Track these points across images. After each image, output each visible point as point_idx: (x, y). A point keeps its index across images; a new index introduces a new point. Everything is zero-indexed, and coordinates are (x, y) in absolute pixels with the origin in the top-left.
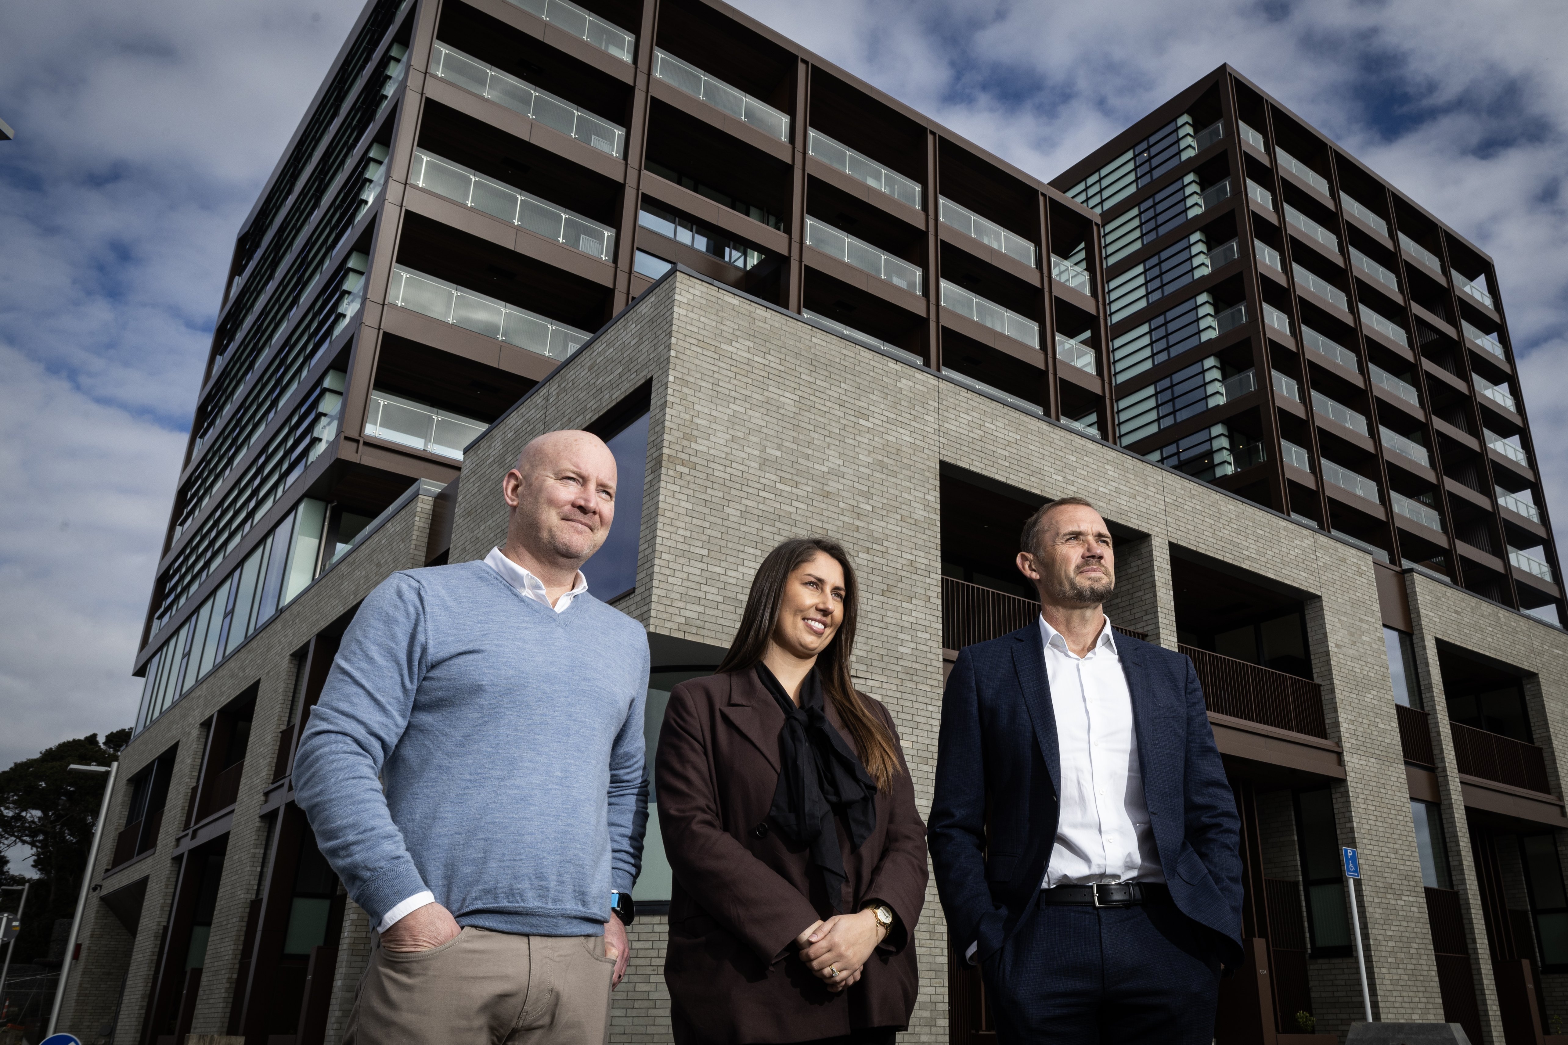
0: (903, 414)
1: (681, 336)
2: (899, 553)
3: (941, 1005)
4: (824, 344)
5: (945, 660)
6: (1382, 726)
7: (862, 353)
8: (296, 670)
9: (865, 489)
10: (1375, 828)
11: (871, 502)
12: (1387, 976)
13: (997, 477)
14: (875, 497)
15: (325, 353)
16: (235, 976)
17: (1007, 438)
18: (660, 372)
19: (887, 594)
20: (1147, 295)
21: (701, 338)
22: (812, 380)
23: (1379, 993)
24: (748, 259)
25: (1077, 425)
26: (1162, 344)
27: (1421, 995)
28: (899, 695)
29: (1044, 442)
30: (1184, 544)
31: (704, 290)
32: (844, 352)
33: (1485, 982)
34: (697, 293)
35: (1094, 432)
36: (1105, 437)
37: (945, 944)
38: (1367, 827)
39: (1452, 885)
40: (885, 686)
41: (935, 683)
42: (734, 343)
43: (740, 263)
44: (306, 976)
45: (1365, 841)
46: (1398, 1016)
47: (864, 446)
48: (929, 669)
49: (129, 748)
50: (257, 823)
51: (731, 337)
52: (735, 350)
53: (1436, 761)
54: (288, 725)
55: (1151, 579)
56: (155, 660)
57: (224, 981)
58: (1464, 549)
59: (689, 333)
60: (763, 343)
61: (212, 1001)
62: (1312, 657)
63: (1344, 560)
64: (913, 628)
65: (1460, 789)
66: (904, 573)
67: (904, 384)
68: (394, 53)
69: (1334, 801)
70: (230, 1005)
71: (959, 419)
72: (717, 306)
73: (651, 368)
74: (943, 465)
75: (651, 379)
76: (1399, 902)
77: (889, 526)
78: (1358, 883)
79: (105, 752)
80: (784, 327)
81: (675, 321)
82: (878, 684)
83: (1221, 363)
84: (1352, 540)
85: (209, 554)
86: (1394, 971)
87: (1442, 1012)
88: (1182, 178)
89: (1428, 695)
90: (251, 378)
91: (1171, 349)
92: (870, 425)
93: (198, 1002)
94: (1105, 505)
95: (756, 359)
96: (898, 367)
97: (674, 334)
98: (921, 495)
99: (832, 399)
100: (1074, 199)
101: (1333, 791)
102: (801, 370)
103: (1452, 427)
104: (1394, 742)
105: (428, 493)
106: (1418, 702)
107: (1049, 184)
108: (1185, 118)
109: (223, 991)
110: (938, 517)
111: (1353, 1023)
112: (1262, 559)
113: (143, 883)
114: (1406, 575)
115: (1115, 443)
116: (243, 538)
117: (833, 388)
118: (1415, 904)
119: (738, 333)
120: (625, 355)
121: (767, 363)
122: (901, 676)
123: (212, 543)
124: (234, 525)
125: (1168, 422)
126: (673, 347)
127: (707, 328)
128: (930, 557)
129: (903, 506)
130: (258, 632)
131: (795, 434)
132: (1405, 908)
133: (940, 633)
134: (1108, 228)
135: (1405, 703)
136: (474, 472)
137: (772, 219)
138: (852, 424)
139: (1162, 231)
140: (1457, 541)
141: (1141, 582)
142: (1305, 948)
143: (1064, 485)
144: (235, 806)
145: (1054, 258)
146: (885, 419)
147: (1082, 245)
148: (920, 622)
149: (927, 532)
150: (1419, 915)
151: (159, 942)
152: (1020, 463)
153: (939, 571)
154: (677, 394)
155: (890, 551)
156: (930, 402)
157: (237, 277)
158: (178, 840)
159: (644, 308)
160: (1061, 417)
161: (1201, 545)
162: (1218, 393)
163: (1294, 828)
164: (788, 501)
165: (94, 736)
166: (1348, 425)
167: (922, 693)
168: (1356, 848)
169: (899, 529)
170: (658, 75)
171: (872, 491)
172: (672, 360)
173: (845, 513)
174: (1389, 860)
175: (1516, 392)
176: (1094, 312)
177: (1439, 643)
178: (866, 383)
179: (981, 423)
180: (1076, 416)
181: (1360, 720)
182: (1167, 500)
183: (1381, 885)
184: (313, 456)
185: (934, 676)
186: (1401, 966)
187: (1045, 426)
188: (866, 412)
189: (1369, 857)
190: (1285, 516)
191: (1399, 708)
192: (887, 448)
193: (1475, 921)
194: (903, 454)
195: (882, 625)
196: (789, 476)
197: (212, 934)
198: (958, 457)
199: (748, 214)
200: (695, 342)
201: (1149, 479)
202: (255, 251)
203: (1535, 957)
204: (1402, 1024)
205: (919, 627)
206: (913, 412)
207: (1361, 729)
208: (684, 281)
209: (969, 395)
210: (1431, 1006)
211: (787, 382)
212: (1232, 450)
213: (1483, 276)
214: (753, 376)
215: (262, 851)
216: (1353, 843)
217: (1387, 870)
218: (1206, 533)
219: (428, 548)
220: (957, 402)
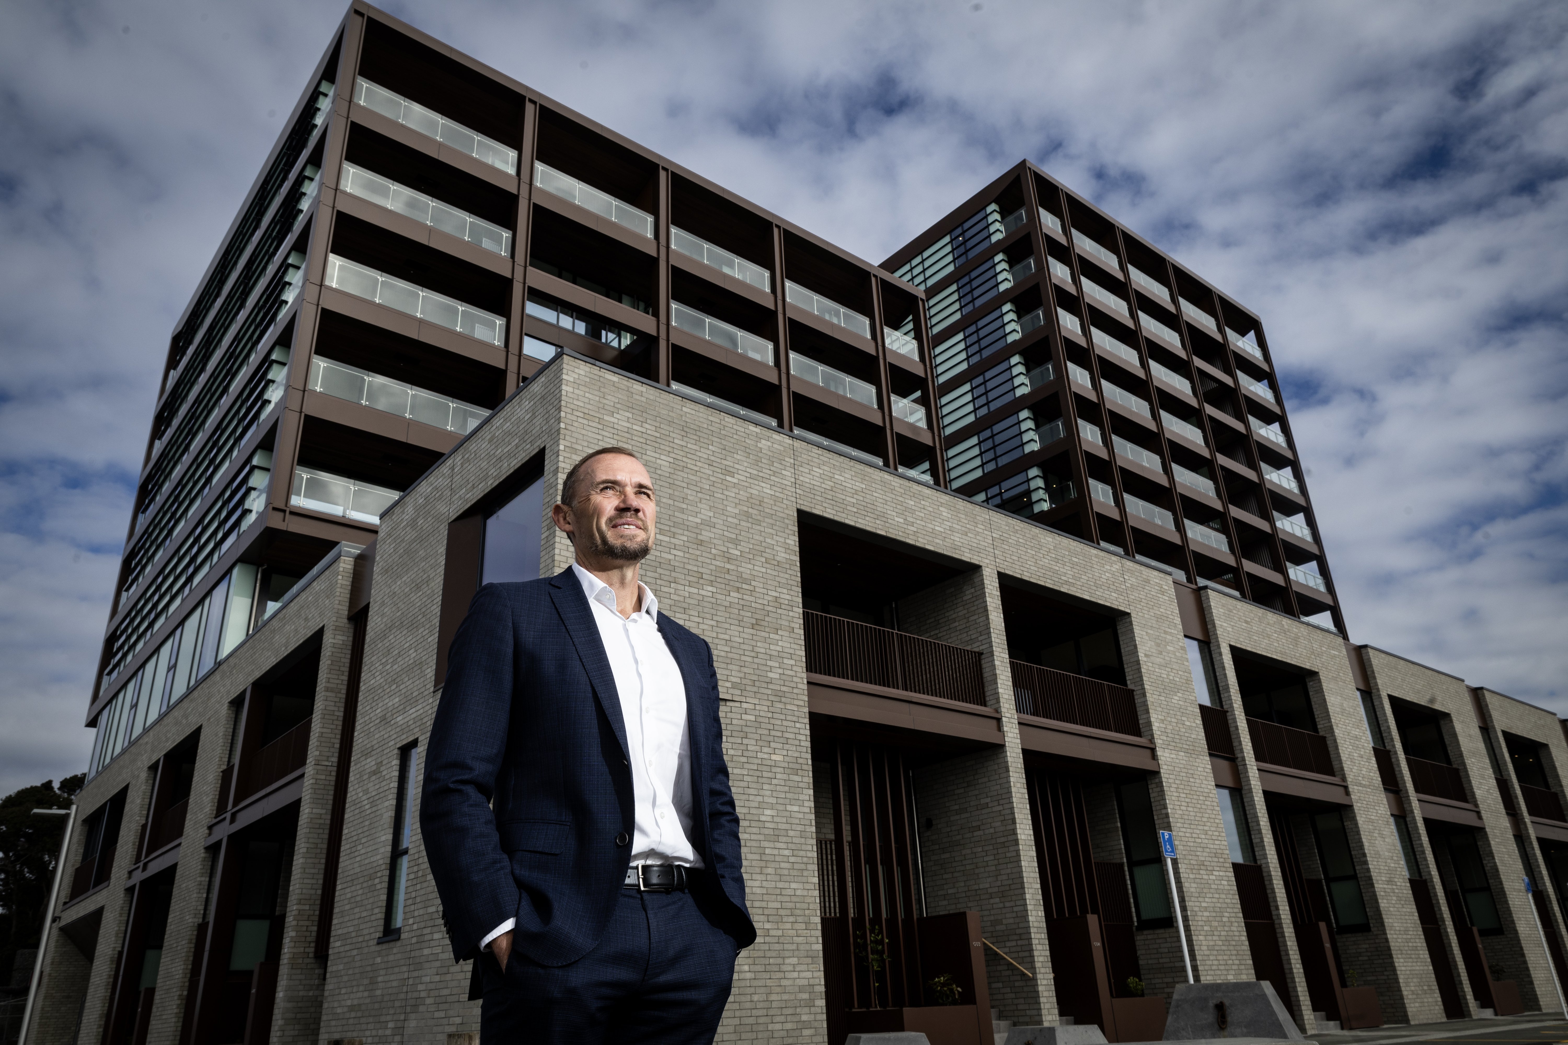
0: (764, 470)
1: (569, 411)
2: (765, 591)
3: (818, 987)
4: (693, 412)
5: (808, 683)
6: (1188, 723)
7: (726, 419)
8: (233, 716)
9: (734, 536)
10: (1187, 813)
11: (739, 547)
12: (1204, 943)
13: (847, 522)
14: (742, 543)
15: (253, 436)
16: (185, 993)
17: (854, 487)
18: (552, 442)
19: (756, 627)
20: (968, 358)
21: (586, 411)
22: (684, 444)
23: (1198, 957)
24: (622, 340)
25: (912, 473)
26: (983, 400)
27: (1234, 957)
28: (770, 715)
29: (886, 490)
30: (1011, 573)
31: (588, 369)
32: (711, 418)
33: (1289, 943)
34: (582, 373)
35: (927, 478)
36: (937, 482)
37: (819, 933)
38: (1180, 812)
39: (1255, 860)
40: (758, 707)
41: (802, 703)
42: (615, 415)
43: (615, 344)
44: (250, 990)
45: (1179, 825)
46: (1216, 977)
47: (731, 499)
48: (795, 691)
49: (83, 792)
50: (202, 854)
51: (612, 409)
52: (616, 421)
53: (1236, 752)
54: (228, 764)
55: (983, 605)
56: (105, 713)
57: (176, 998)
58: (1249, 566)
59: (576, 408)
60: (640, 413)
61: (164, 1017)
62: (1125, 666)
63: (1148, 581)
64: (780, 656)
65: (1257, 775)
66: (770, 608)
67: (764, 444)
68: (307, 173)
69: (1150, 791)
70: (181, 1020)
71: (812, 473)
72: (599, 384)
73: (544, 439)
74: (800, 512)
75: (544, 448)
76: (1211, 877)
77: (756, 568)
78: (1175, 862)
79: (59, 796)
80: (658, 399)
81: (563, 398)
82: (752, 706)
83: (1034, 414)
84: (1154, 563)
85: (153, 616)
86: (1210, 938)
87: (1253, 971)
88: (992, 257)
89: (1226, 695)
90: (187, 459)
91: (991, 404)
92: (735, 481)
93: (152, 1018)
94: (941, 542)
95: (635, 427)
96: (758, 430)
97: (563, 409)
98: (783, 540)
99: (702, 460)
100: (901, 278)
101: (1149, 782)
102: (674, 435)
103: (1233, 462)
104: (1199, 737)
105: (348, 554)
106: (1217, 701)
107: (880, 266)
108: (993, 207)
109: (174, 1007)
110: (798, 559)
111: (1177, 986)
112: (1078, 583)
113: (98, 914)
114: (1202, 592)
115: (946, 488)
116: (183, 600)
117: (702, 450)
118: (1225, 878)
119: (619, 406)
120: (521, 428)
121: (644, 431)
122: (771, 698)
123: (155, 606)
124: (175, 589)
125: (991, 467)
126: (562, 420)
127: (592, 402)
128: (792, 593)
129: (767, 550)
130: (199, 683)
131: (671, 491)
132: (1216, 882)
133: (804, 659)
134: (932, 302)
135: (1207, 702)
136: (389, 535)
137: (642, 305)
138: (720, 481)
139: (978, 303)
140: (1243, 560)
141: (975, 608)
142: (1132, 922)
143: (905, 526)
144: (183, 840)
145: (886, 330)
146: (748, 475)
147: (911, 317)
148: (786, 650)
149: (789, 571)
150: (1229, 888)
151: (114, 966)
152: (866, 509)
153: (801, 605)
154: (567, 461)
155: (757, 590)
156: (787, 459)
157: (172, 371)
158: (130, 873)
159: (536, 387)
160: (899, 466)
161: (1025, 573)
162: (1032, 440)
163: (1117, 816)
164: (668, 550)
165: (50, 782)
166: (1145, 464)
167: (790, 713)
168: (1171, 831)
169: (764, 570)
170: (538, 185)
171: (740, 538)
172: (562, 431)
173: (717, 558)
174: (1200, 841)
175: (1286, 430)
176: (923, 375)
177: (1234, 650)
178: (731, 445)
179: (831, 475)
180: (911, 465)
181: (1169, 719)
182: (994, 535)
183: (1195, 863)
184: (245, 525)
185: (800, 697)
186: (1216, 933)
187: (887, 476)
188: (731, 470)
189: (1183, 839)
190: (1095, 545)
191: (1202, 708)
192: (751, 500)
193: (1277, 891)
194: (765, 505)
195: (753, 654)
196: (667, 528)
197: (163, 956)
198: (812, 505)
199: (620, 301)
200: (581, 415)
201: (978, 518)
202: (188, 348)
203: (1330, 919)
204: (1220, 984)
205: (785, 655)
206: (772, 468)
207: (1170, 727)
208: (570, 363)
209: (820, 451)
210: (1243, 967)
211: (662, 447)
212: (1047, 489)
213: (1253, 332)
214: (633, 443)
215: (207, 879)
216: (1168, 827)
217: (1199, 849)
218: (1029, 563)
219: (350, 603)
220: (810, 458)
